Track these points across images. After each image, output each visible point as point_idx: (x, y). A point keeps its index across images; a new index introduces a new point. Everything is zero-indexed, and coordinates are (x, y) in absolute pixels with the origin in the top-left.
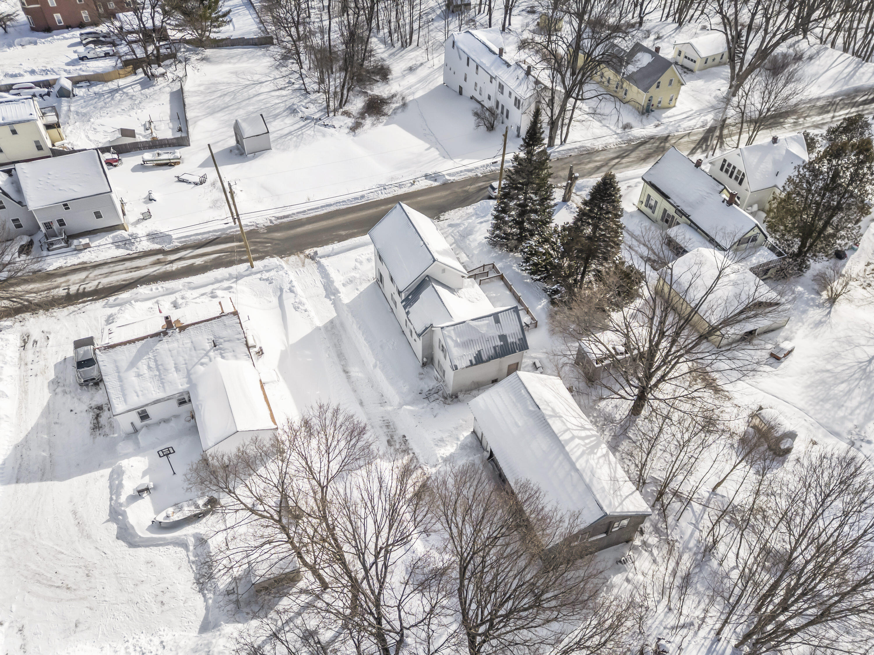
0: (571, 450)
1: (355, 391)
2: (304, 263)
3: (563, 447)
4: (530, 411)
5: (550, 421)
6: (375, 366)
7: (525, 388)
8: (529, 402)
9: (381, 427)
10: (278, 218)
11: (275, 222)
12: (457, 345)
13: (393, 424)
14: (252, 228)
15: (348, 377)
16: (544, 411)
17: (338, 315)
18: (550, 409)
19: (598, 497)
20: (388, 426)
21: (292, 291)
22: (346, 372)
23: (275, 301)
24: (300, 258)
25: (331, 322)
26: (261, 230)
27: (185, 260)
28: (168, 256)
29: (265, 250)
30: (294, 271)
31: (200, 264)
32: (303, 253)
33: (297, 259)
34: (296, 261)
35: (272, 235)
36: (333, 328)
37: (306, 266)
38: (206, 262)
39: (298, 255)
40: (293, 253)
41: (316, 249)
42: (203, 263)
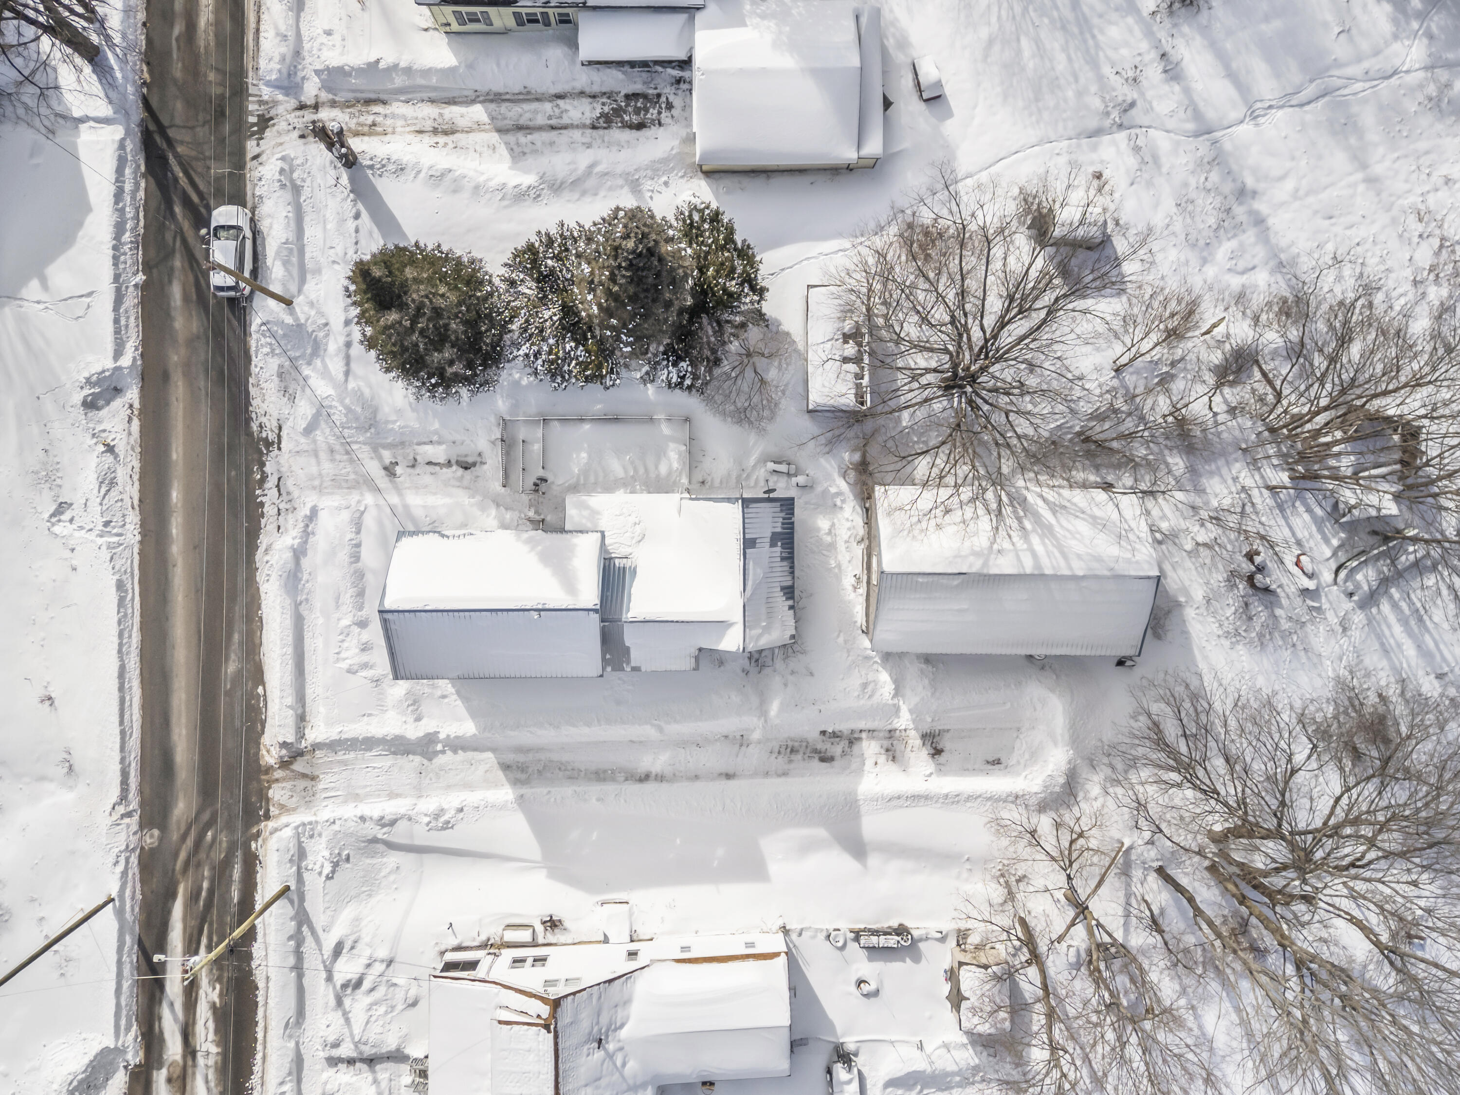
0: (1054, 568)
1: (697, 777)
2: (304, 776)
3: (1043, 575)
4: (957, 586)
5: (994, 571)
6: (660, 730)
7: (919, 574)
8: (944, 581)
9: (790, 761)
10: (124, 797)
11: (134, 804)
12: (767, 629)
13: (792, 740)
14: (134, 860)
15: (660, 778)
16: (974, 570)
17: (493, 750)
18: (972, 558)
19: (1133, 573)
20: (793, 751)
21: (393, 823)
22: (646, 778)
23: (393, 859)
24: (284, 779)
25: (506, 767)
26: (149, 841)
27: (194, 1023)
28: (165, 1057)
29: (224, 845)
30: (325, 804)
31: (221, 995)
32: (269, 769)
33: (284, 784)
34: (291, 790)
35: (178, 822)
36: (522, 768)
37: (316, 773)
38: (219, 979)
39: (271, 782)
40: (261, 790)
41: (267, 739)
42: (218, 986)
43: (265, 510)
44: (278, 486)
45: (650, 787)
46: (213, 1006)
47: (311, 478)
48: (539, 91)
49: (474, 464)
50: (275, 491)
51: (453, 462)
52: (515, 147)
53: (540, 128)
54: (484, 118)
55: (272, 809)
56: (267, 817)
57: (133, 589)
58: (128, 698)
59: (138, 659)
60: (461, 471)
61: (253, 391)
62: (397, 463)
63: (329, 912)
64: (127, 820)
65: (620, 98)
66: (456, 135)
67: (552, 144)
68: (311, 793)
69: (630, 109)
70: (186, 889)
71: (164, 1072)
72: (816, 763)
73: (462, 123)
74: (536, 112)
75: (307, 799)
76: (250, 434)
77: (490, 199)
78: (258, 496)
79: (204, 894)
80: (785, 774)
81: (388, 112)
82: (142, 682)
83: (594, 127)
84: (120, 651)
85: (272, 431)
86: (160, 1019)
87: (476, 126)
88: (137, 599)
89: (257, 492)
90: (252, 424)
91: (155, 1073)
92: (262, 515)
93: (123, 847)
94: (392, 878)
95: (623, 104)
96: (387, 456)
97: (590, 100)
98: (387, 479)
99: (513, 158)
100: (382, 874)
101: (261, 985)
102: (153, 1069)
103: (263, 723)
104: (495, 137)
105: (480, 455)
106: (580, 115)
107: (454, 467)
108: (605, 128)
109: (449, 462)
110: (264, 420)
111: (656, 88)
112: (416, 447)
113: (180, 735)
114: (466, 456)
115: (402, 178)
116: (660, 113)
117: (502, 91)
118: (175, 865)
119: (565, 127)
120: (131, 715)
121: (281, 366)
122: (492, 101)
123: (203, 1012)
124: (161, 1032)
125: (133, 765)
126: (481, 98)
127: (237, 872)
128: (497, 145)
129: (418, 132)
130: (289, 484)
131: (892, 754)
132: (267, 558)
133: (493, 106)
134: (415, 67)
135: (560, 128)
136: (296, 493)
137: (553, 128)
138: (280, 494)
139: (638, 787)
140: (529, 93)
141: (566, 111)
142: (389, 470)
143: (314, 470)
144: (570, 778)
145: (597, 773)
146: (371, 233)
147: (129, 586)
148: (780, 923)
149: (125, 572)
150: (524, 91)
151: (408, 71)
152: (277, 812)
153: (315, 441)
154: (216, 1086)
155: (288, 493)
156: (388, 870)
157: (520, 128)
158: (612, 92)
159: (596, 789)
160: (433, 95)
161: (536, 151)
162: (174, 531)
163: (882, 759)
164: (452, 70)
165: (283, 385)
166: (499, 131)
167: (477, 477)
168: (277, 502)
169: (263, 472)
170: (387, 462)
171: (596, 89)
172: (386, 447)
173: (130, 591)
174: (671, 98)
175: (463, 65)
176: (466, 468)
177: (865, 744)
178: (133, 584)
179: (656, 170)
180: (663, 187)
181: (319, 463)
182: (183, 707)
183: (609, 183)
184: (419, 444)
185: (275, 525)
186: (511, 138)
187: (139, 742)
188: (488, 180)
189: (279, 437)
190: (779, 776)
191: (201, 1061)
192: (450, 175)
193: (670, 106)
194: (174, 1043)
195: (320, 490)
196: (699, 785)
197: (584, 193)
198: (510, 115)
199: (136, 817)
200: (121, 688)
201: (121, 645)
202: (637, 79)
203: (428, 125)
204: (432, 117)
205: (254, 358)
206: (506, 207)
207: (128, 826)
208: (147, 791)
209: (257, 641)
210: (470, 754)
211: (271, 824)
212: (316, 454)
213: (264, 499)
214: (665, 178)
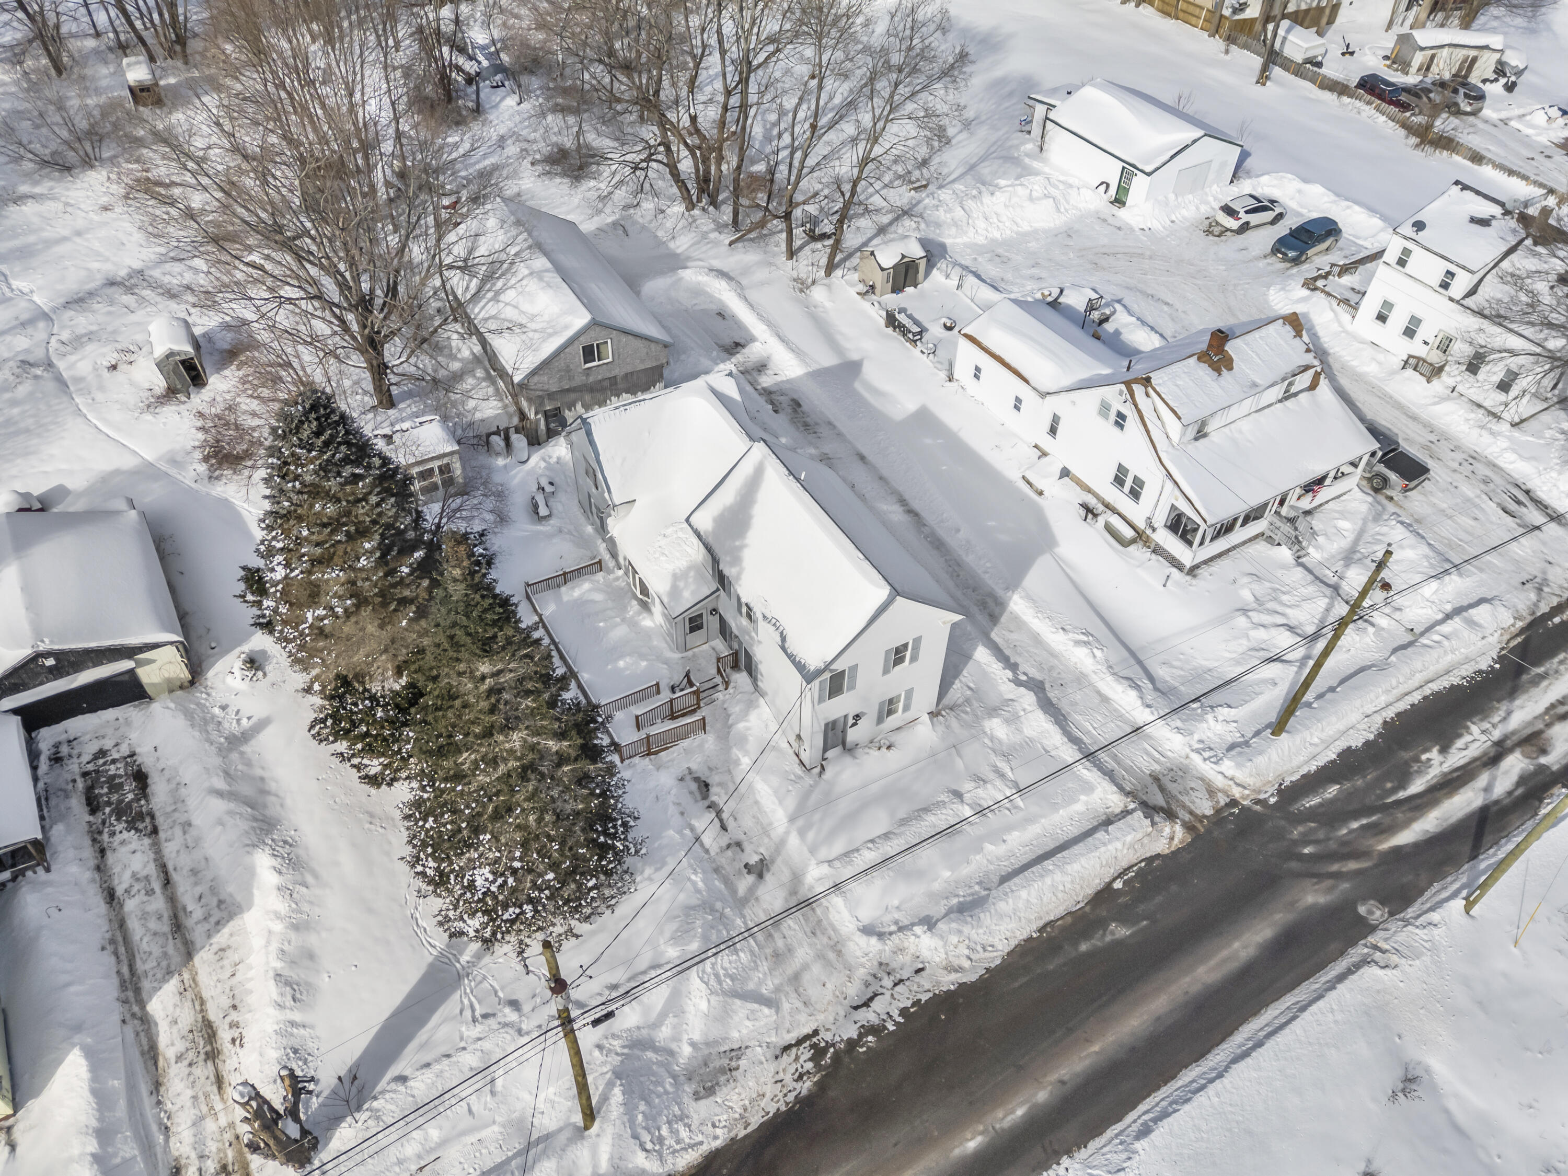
1: (881, 478)
2: (1162, 789)
9: (817, 424)
10: (1365, 962)
13: (798, 428)
14: (1411, 912)
15: (903, 502)
17: (987, 634)
20: (806, 425)
21: (1128, 679)
22: (911, 512)
23: (1161, 672)
24: (1184, 807)
25: (994, 619)
26: (1378, 913)
27: (1475, 760)
28: (1532, 768)
29: (1301, 829)
30: (1169, 754)
31: (1427, 750)
32: (1189, 827)
33: (1188, 803)
34: (1188, 794)
35: (1330, 890)
36: (983, 605)
37: (1150, 780)
38: (1417, 760)
39: (1201, 818)
40: (1216, 824)
41: (1161, 846)
42: (1424, 757)
43: (908, 1004)
44: (866, 1004)
45: (916, 505)
46: (1444, 750)
47: (828, 964)
48: (106, 927)
49: (697, 779)
50: (876, 1005)
51: (707, 803)
52: (213, 920)
53: (172, 900)
54: (172, 985)
55: (1222, 803)
56: (1233, 803)
57: (1135, 1121)
58: (1262, 1034)
59: (1210, 1056)
60: (714, 790)
61: (756, 1121)
62: (746, 866)
63: (1257, 689)
64: (1385, 946)
65: (97, 819)
66: (212, 1016)
67: (194, 872)
68: (1172, 774)
69: (114, 797)
70: (1381, 842)
71: (1543, 760)
72: (805, 407)
73: (187, 1017)
74: (144, 916)
75: (1181, 773)
76: (821, 1086)
77: (311, 903)
78: (897, 1024)
79: (1364, 821)
80: (830, 423)
81: (193, 1155)
82: (1230, 1033)
83: (155, 831)
84: (1220, 1076)
85: (797, 1059)
86: (1510, 793)
87: (189, 994)
88: (1142, 1107)
89: (891, 1027)
90: (804, 1092)
91: (1555, 768)
92: (917, 1003)
93: (1410, 928)
94: (1176, 663)
95: (107, 810)
96: (745, 883)
97: (109, 854)
98: (774, 868)
99: (231, 916)
100: (1182, 673)
101: (1378, 721)
102: (1553, 773)
103: (1150, 860)
104: (203, 959)
105: (682, 779)
106: (138, 854)
107: (714, 798)
108: (153, 817)
109: (709, 807)
110: (788, 1078)
111: (74, 781)
112: (713, 853)
113: (1245, 947)
114: (691, 793)
115: (311, 1045)
116: (114, 761)
117: (115, 981)
118: (1370, 868)
119: (163, 868)
120: (1276, 1017)
121: (697, 1097)
122: (137, 991)
123: (1458, 756)
124: (1518, 784)
125: (1324, 979)
126: (136, 1009)
127: (1312, 801)
128: (215, 948)
129: (220, 1088)
130: (854, 991)
131: (761, 367)
132: (966, 964)
133: (146, 984)
134: (94, 1123)
135: (166, 873)
136: (861, 973)
137: (167, 882)
138: (876, 995)
139: (923, 514)
140: (112, 941)
141: (134, 875)
142: (759, 870)
143: (817, 969)
144: (959, 565)
145: (938, 548)
146: (422, 1046)
147: (1135, 1127)
148: (948, 384)
149: (1121, 1143)
150: (110, 948)
151: (104, 1134)
152: (1220, 794)
153: (778, 989)
154: (1498, 709)
155: (867, 985)
156: (1174, 671)
157: (177, 926)
158: (90, 832)
159: (952, 541)
160: (144, 1088)
161: (213, 890)
162: (1020, 1112)
163: (769, 372)
164: (90, 1054)
165: (722, 1079)
166: (189, 954)
167: (710, 769)
168: (888, 994)
169: (861, 1036)
170: (750, 879)
171: (88, 853)
172: (733, 891)
173: (1140, 1121)
174: (86, 758)
175: (77, 1039)
176: (707, 785)
177: (765, 385)
178: (1130, 1126)
179: (206, 722)
180: (229, 710)
181: (805, 967)
182: (1212, 963)
183: (240, 767)
184: (707, 851)
185: (917, 979)
186: (197, 934)
187: (1296, 991)
188: (278, 916)
189: (799, 1043)
190: (834, 427)
191: (1497, 734)
192: (286, 972)
193: (102, 753)
194: (1512, 766)
195: (837, 947)
196: (885, 473)
197: (264, 792)
198: (157, 951)
199: (1371, 939)
200: (1259, 1044)
201: (1211, 1081)
202: (62, 807)
203: (204, 1071)
204: (187, 1070)
205: (705, 1149)
206: (316, 876)
207: (1386, 940)
208: (1334, 946)
209: (1069, 919)
210: (1007, 652)
211: (1237, 792)
212: (796, 978)
213: (895, 1014)
214: (217, 711)
